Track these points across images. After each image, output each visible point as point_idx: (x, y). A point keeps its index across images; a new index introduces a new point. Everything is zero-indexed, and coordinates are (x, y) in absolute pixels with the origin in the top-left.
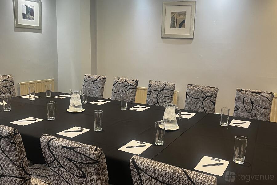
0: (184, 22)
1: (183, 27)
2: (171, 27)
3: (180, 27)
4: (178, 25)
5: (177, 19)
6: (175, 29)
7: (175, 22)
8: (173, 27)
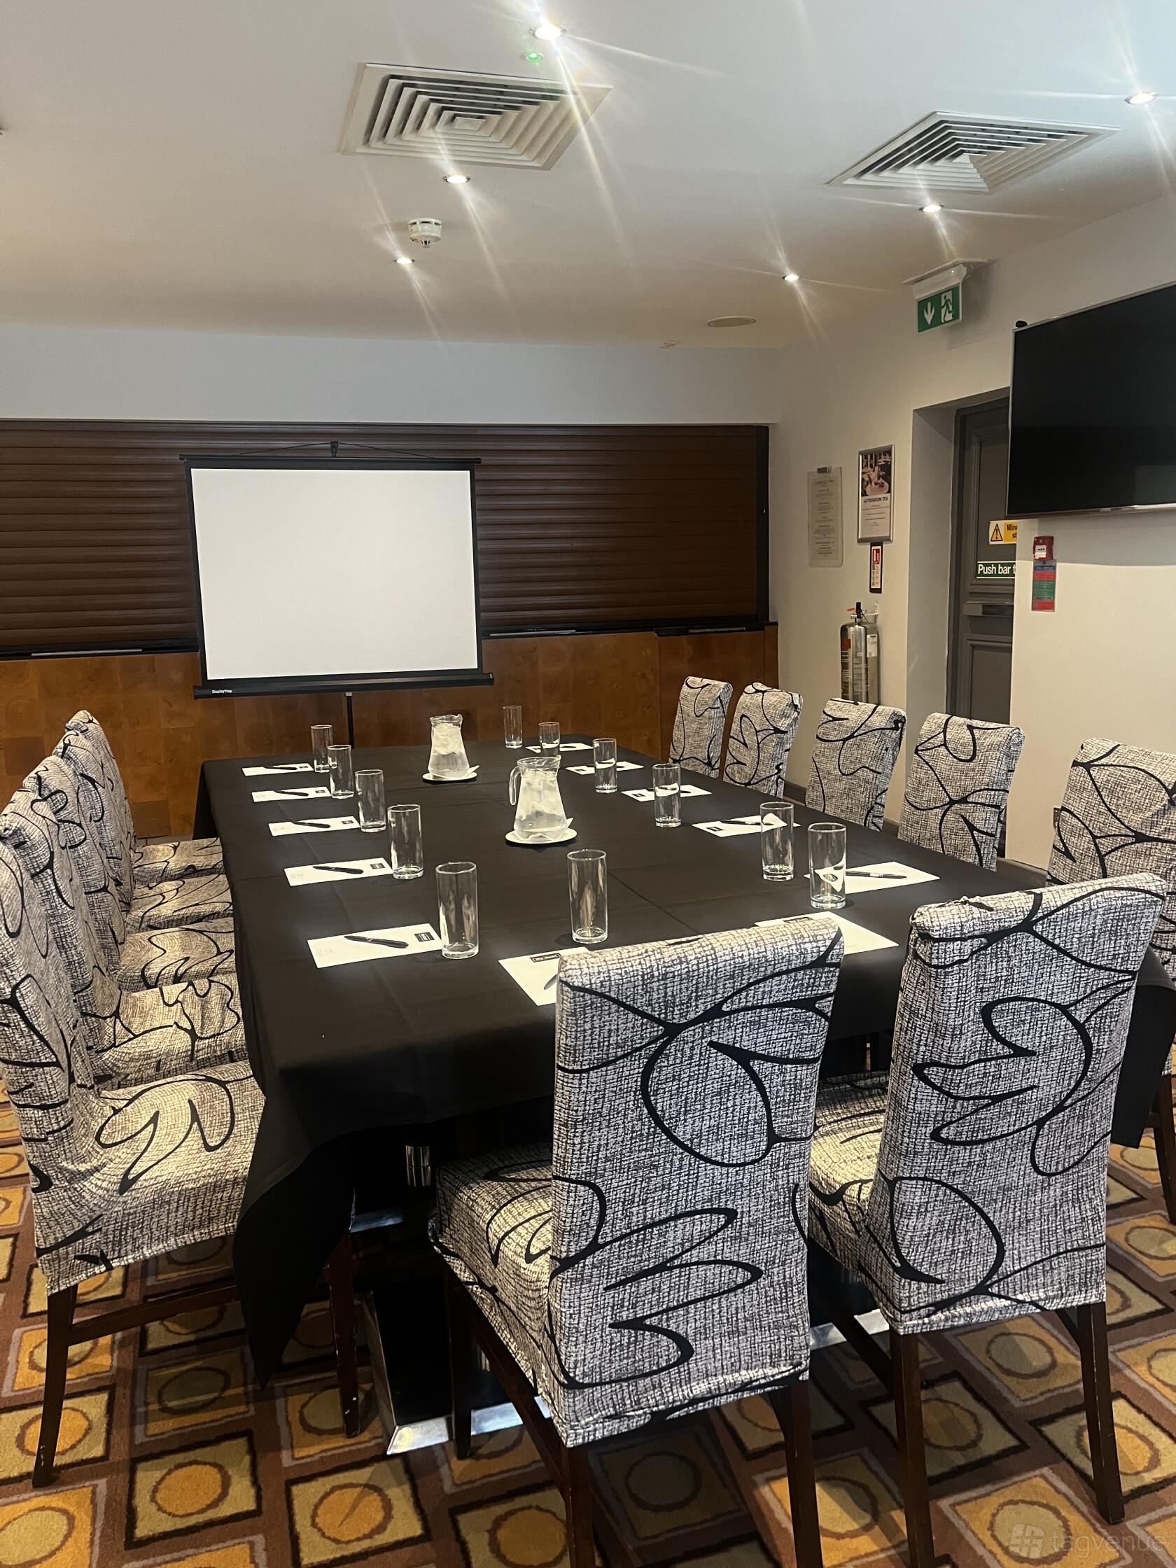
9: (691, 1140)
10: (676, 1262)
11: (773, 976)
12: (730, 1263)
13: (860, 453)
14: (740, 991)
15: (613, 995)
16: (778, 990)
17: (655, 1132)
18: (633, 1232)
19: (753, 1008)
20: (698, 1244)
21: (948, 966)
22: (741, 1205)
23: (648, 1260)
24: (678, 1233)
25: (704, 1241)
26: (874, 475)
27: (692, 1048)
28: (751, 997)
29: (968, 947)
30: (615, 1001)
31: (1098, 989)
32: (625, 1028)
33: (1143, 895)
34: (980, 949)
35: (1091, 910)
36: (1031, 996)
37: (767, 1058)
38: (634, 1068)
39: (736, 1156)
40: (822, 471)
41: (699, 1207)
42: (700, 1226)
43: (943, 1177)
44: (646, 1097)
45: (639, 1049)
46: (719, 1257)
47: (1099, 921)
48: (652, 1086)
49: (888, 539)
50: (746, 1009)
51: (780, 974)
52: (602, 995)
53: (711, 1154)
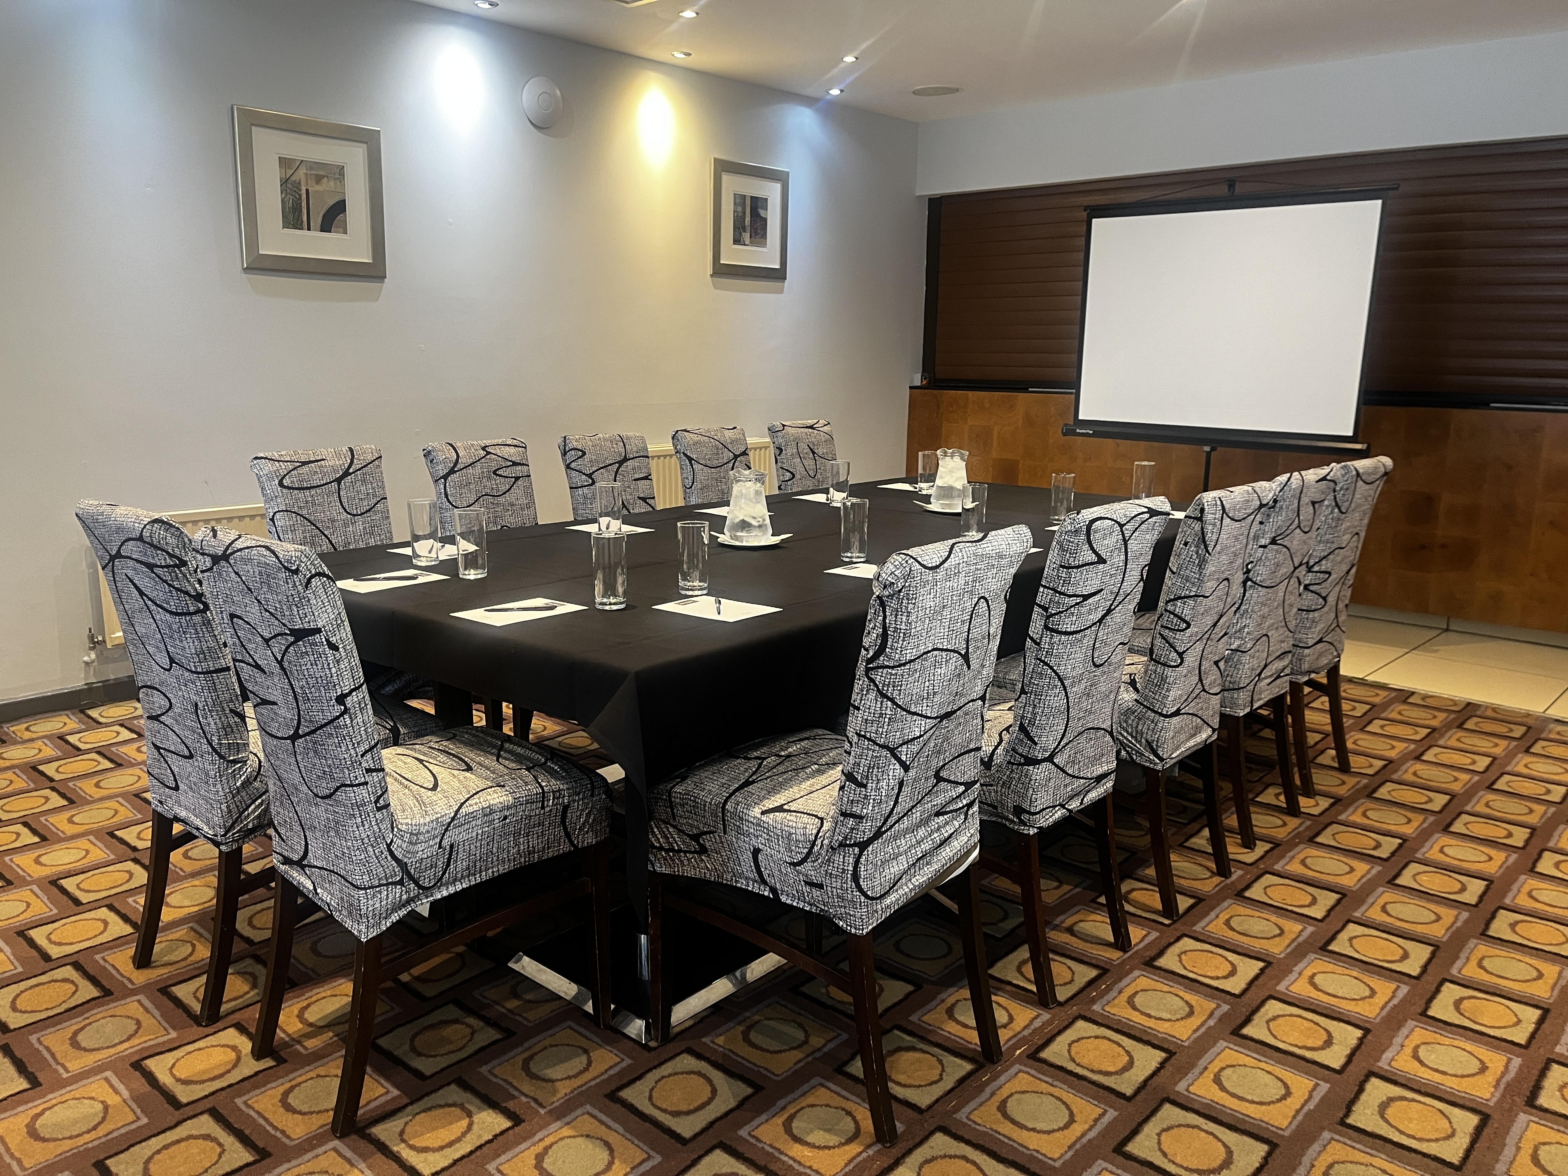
0: (340, 207)
1: (341, 230)
2: (287, 224)
3: (326, 227)
4: (316, 220)
5: (307, 191)
6: (305, 232)
7: (304, 204)
8: (298, 226)
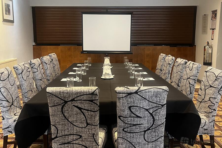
9: (72, 122)
10: (71, 143)
11: (84, 95)
12: (81, 145)
13: (212, 11)
14: (78, 97)
15: (54, 94)
16: (85, 97)
17: (65, 119)
18: (63, 136)
19: (80, 100)
20: (75, 140)
21: (120, 98)
22: (83, 135)
23: (66, 141)
24: (71, 138)
25: (76, 140)
26: (214, 16)
27: (70, 106)
28: (80, 98)
29: (124, 95)
30: (55, 95)
31: (154, 107)
32: (57, 100)
33: (162, 90)
34: (127, 96)
35: (150, 91)
36: (139, 106)
37: (84, 109)
38: (60, 107)
39: (80, 126)
40: (205, 15)
41: (74, 134)
42: (75, 137)
43: (126, 138)
44: (63, 113)
45: (60, 104)
46: (79, 143)
47: (152, 94)
48: (63, 111)
49: (215, 29)
50: (79, 100)
51: (85, 95)
52: (52, 94)
53: (76, 125)
